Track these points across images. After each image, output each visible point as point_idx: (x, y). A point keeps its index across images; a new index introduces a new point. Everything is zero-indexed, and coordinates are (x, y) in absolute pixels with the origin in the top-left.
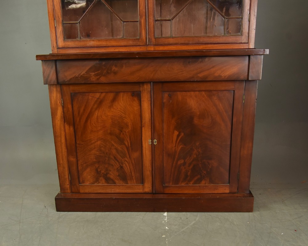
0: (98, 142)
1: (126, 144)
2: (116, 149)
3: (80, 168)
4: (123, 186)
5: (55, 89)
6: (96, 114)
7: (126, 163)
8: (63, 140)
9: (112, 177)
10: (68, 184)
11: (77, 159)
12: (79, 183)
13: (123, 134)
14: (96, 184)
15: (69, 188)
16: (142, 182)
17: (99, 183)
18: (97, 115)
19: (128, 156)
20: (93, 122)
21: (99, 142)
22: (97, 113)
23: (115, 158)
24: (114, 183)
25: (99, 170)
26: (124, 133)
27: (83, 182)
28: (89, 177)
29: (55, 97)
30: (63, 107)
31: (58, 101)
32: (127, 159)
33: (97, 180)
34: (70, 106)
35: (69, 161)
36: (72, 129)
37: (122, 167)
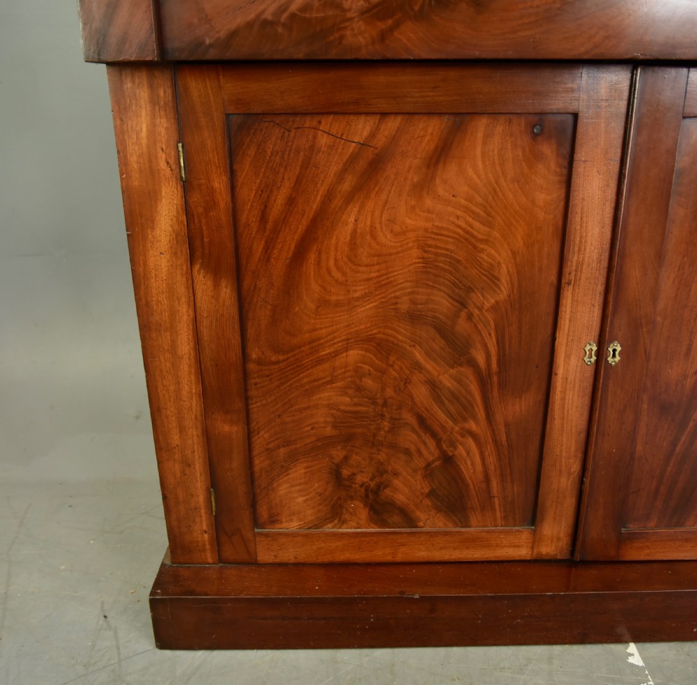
0: (351, 352)
1: (481, 359)
2: (433, 385)
3: (259, 463)
4: (446, 534)
5: (143, 94)
6: (350, 221)
7: (471, 442)
8: (185, 346)
9: (401, 498)
10: (205, 527)
11: (248, 424)
12: (256, 522)
13: (470, 317)
14: (328, 528)
15: (208, 547)
16: (533, 516)
17: (343, 522)
18: (355, 231)
19: (481, 414)
20: (332, 262)
21: (354, 354)
22: (352, 219)
23: (422, 421)
24: (410, 521)
25: (346, 472)
26: (476, 311)
27: (273, 520)
28: (301, 499)
29: (144, 133)
30: (187, 186)
31: (162, 157)
32: (472, 425)
33: (335, 512)
34: (220, 183)
35: (209, 438)
36: (227, 292)
37: (448, 461)
